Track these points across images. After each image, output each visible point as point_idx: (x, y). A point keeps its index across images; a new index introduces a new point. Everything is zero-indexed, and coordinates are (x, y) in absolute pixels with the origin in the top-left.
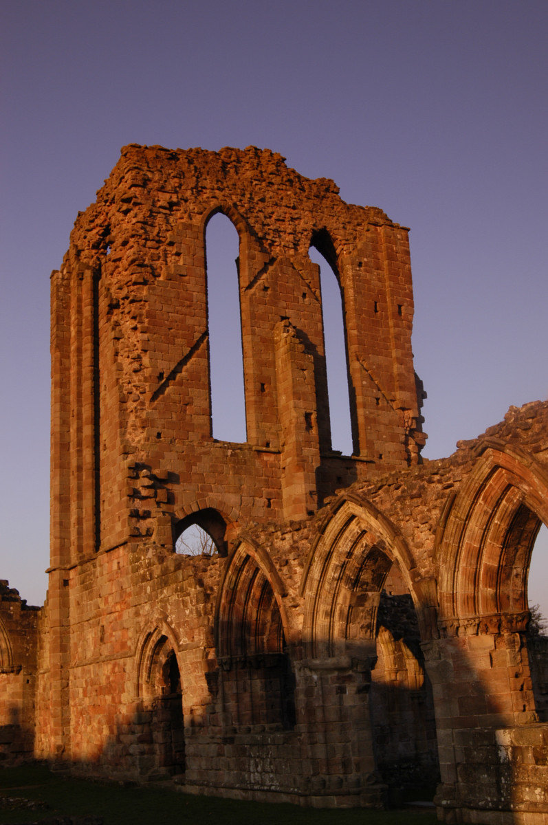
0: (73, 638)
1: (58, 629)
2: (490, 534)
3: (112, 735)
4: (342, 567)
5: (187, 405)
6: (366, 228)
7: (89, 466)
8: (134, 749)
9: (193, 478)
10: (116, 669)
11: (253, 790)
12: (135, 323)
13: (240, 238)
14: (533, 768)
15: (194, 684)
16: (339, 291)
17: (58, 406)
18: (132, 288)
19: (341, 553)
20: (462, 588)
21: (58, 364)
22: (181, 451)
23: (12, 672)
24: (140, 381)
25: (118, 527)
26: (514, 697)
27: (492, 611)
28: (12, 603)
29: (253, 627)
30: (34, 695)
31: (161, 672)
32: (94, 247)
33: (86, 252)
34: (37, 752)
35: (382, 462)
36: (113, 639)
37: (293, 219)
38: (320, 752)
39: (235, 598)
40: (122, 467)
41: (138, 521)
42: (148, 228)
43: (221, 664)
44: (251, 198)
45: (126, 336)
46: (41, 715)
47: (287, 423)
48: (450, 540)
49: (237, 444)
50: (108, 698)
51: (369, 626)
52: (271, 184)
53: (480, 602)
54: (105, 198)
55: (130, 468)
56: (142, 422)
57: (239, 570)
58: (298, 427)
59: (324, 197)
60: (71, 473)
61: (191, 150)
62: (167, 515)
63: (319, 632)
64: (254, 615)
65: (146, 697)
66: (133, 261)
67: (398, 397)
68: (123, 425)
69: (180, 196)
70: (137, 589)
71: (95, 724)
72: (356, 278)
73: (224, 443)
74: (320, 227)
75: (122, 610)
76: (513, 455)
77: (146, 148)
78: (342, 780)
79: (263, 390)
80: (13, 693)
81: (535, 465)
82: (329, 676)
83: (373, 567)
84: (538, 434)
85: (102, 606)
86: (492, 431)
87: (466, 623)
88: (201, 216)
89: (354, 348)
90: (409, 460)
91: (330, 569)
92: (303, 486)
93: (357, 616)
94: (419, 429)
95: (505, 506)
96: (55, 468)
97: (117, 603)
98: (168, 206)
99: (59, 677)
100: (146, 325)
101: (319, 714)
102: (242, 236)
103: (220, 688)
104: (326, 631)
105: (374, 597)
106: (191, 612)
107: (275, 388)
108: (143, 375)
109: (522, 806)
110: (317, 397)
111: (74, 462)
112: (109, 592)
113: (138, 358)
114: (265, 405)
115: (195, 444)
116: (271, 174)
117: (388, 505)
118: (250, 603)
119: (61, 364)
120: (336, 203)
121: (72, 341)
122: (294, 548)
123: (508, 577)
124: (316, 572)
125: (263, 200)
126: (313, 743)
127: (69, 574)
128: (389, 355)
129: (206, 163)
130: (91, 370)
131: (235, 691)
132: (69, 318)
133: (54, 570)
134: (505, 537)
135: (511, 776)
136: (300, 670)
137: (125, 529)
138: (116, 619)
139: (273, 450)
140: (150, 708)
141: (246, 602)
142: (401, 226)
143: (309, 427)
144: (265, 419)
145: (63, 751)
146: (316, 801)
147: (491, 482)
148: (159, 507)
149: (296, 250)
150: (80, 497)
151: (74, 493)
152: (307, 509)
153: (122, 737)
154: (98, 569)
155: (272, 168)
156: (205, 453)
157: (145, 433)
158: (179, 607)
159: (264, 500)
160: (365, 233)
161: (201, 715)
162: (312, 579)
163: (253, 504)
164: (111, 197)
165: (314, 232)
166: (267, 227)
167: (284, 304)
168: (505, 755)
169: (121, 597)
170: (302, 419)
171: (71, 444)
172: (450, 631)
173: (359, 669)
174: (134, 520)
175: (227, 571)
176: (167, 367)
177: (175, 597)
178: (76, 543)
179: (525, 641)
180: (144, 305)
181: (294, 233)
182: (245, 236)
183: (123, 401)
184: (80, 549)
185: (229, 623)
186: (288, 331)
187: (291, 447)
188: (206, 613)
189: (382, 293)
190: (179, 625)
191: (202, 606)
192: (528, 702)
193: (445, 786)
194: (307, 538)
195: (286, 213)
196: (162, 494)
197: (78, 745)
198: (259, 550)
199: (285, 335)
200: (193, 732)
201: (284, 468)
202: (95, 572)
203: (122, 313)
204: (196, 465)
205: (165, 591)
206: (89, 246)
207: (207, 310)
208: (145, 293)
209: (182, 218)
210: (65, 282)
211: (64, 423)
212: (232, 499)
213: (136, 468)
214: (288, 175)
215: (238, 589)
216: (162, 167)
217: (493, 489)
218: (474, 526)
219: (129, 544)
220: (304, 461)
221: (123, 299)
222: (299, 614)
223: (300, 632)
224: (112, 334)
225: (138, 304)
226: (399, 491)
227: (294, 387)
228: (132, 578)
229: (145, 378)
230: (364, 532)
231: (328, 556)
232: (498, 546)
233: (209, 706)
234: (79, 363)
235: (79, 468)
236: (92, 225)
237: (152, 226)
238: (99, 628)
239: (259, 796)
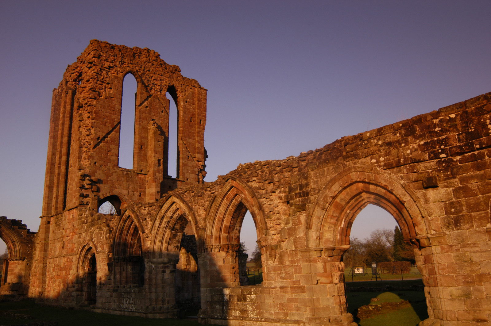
0: (50, 246)
1: (44, 242)
2: (228, 213)
3: (64, 288)
4: (168, 222)
5: (109, 151)
6: (190, 87)
7: (63, 174)
8: (74, 294)
9: (109, 182)
10: (69, 260)
11: (124, 311)
12: (89, 115)
13: (138, 85)
14: (237, 303)
15: (102, 267)
16: (177, 111)
17: (51, 147)
18: (89, 100)
19: (168, 217)
20: (215, 233)
21: (53, 129)
22: (104, 170)
23: (21, 260)
24: (89, 139)
25: (74, 200)
26: (232, 276)
27: (226, 243)
28: (23, 230)
29: (129, 245)
30: (30, 270)
31: (88, 262)
32: (74, 81)
33: (70, 82)
34: (30, 295)
35: (188, 182)
36: (68, 247)
37: (161, 80)
38: (153, 296)
39: (122, 233)
40: (78, 175)
41: (83, 198)
42: (99, 76)
43: (114, 260)
45: (85, 120)
46: (32, 279)
47: (150, 163)
48: (212, 214)
49: (129, 170)
50: (64, 272)
51: (177, 247)
52: (153, 64)
53: (222, 239)
54: (81, 60)
55: (81, 176)
56: (89, 157)
57: (125, 221)
58: (155, 165)
59: (174, 73)
60: (55, 176)
61: (121, 46)
62: (96, 197)
63: (157, 248)
64: (130, 240)
65: (81, 272)
66: (91, 89)
67: (196, 156)
68: (80, 157)
69: (114, 64)
70: (80, 227)
71: (57, 283)
72: (184, 107)
73: (123, 169)
74: (172, 84)
75: (73, 235)
76: (239, 183)
77: (101, 42)
78: (161, 308)
79: (141, 148)
80: (20, 269)
81: (247, 187)
82: (159, 266)
83: (181, 223)
84: (249, 175)
85: (64, 233)
86: (232, 173)
87: (215, 247)
88: (122, 74)
89: (180, 135)
90: (199, 182)
91: (163, 223)
92: (155, 189)
93: (173, 242)
94: (204, 170)
95: (234, 202)
96: (48, 173)
97: (71, 232)
98: (108, 68)
99: (42, 263)
100: (94, 116)
101: (154, 281)
102: (139, 84)
103: (113, 269)
104: (159, 248)
105: (180, 235)
106: (103, 237)
107: (147, 148)
108: (91, 137)
109: (231, 318)
110: (164, 153)
111: (56, 171)
112: (68, 227)
113: (89, 130)
114: (142, 154)
115: (111, 168)
116: (154, 60)
117: (188, 199)
118: (129, 235)
119: (54, 129)
120: (179, 76)
121: (60, 119)
122: (149, 213)
123: (233, 230)
124: (157, 224)
126: (150, 293)
127: (50, 219)
128: (194, 139)
129: (127, 52)
130: (68, 133)
131: (119, 271)
132: (60, 109)
133: (44, 217)
134: (233, 214)
135: (228, 306)
136: (147, 263)
137: (77, 201)
138: (70, 239)
139: (143, 173)
140: (82, 277)
141: (127, 235)
142: (204, 88)
143: (159, 165)
144: (141, 160)
145: (42, 294)
146: (150, 316)
147: (230, 192)
148: (93, 193)
149: (161, 92)
150: (58, 186)
151: (55, 184)
152: (156, 198)
153: (69, 289)
154: (64, 217)
155: (154, 58)
156: (115, 172)
157: (89, 161)
158: (98, 235)
159: (138, 193)
160: (190, 89)
161: (104, 280)
162: (155, 227)
163: (133, 195)
164: (84, 60)
165: (169, 86)
166: (149, 82)
167: (154, 114)
168: (227, 298)
169: (73, 230)
170: (157, 162)
171: (56, 164)
172: (209, 250)
173: (172, 263)
174: (81, 198)
175: (120, 222)
176: (101, 135)
177: (97, 231)
178: (54, 206)
179: (237, 255)
180: (94, 108)
181: (161, 86)
182: (140, 84)
183: (81, 147)
184: (56, 208)
185: (119, 243)
186: (154, 125)
187: (151, 173)
188: (109, 238)
189: (194, 114)
190: (97, 243)
191: (108, 235)
192: (237, 278)
193: (202, 310)
194: (154, 210)
195: (158, 77)
196: (94, 188)
197: (49, 292)
198: (134, 213)
199: (153, 127)
200: (100, 287)
201: (148, 181)
202: (62, 219)
203: (84, 110)
204: (110, 177)
205: (92, 228)
206: (72, 80)
207: (121, 113)
208: (95, 103)
209: (114, 73)
210: (59, 94)
211: (54, 154)
212: (125, 192)
213: (84, 176)
214: (161, 62)
215: (124, 229)
216: (107, 51)
217: (230, 195)
218: (222, 209)
219: (78, 208)
220: (156, 179)
221: (85, 104)
222: (149, 241)
223: (148, 248)
224: (79, 119)
225: (91, 107)
226: (193, 193)
227: (154, 148)
228: (78, 222)
229: (91, 138)
230: (178, 209)
231: (163, 218)
232: (230, 217)
233: (108, 277)
234: (63, 129)
235: (59, 174)
236: (74, 71)
237: (101, 75)
238: (62, 242)
239: (126, 313)
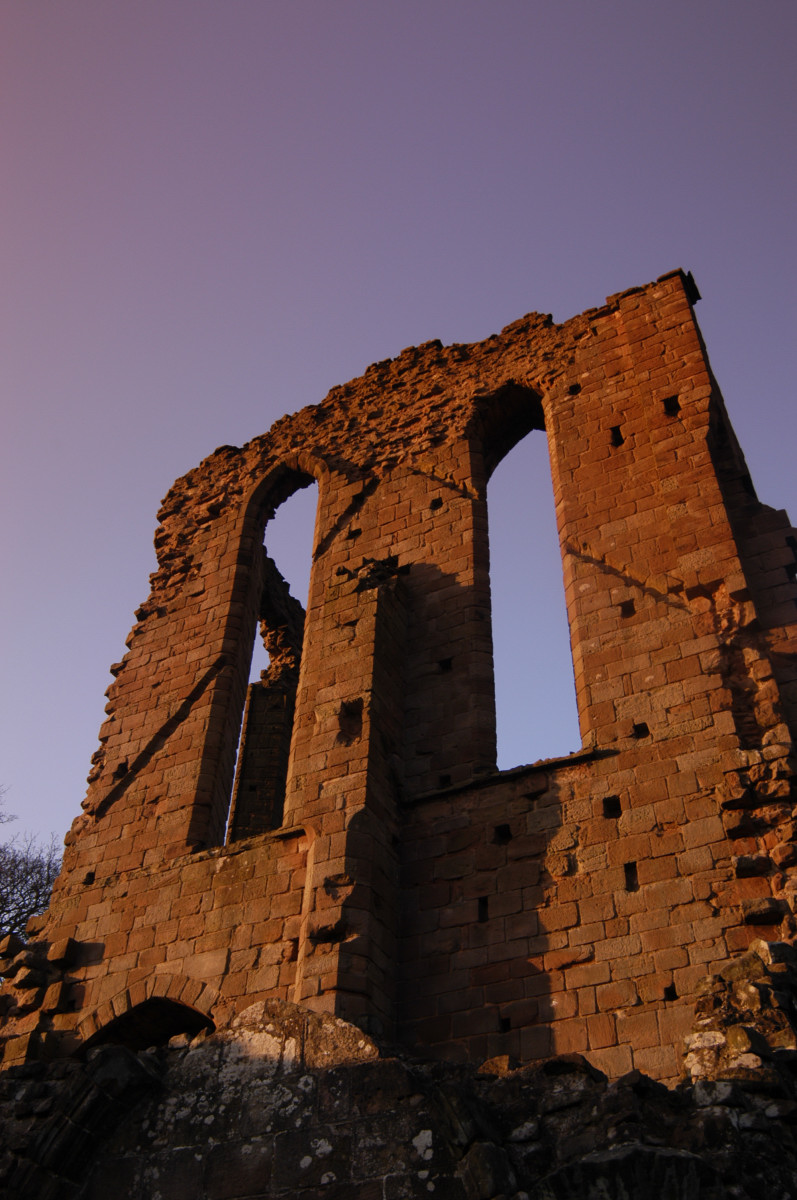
5: (155, 801)
22: (121, 893)
35: (645, 743)
37: (435, 408)
58: (318, 742)
72: (563, 415)
74: (496, 386)
115: (153, 871)
156: (168, 882)
159: (282, 945)
163: (256, 963)
167: (388, 539)
170: (332, 721)
176: (129, 751)
189: (629, 405)
196: (52, 994)
212: (208, 964)
220: (321, 811)
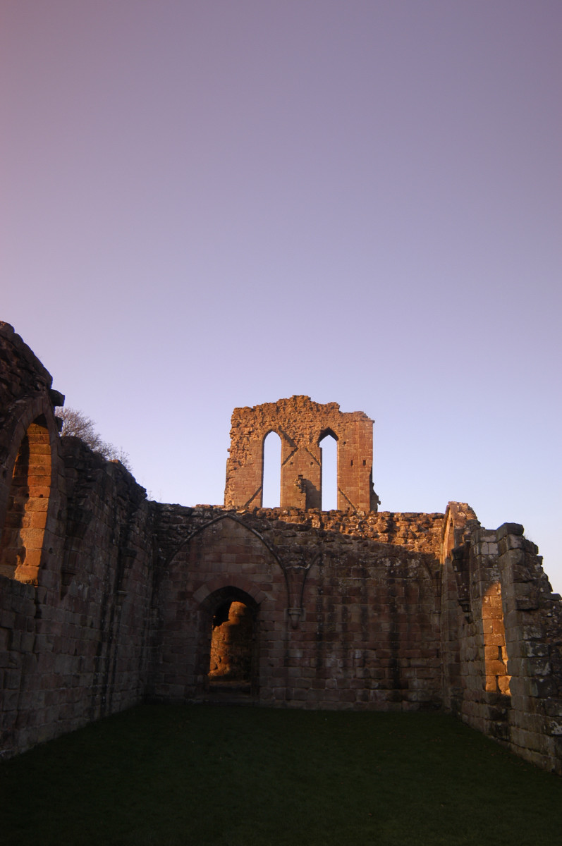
42: (239, 445)
44: (289, 421)
52: (301, 412)
59: (329, 412)
61: (263, 405)
69: (254, 428)
72: (342, 450)
74: (326, 428)
77: (241, 409)
88: (263, 435)
98: (248, 433)
102: (283, 441)
116: (302, 407)
120: (336, 414)
125: (295, 421)
128: (357, 486)
129: (269, 409)
142: (371, 419)
149: (311, 442)
155: (302, 404)
160: (350, 426)
166: (296, 434)
167: (301, 469)
189: (356, 455)
195: (307, 425)
209: (254, 438)
214: (311, 405)
216: (247, 417)
